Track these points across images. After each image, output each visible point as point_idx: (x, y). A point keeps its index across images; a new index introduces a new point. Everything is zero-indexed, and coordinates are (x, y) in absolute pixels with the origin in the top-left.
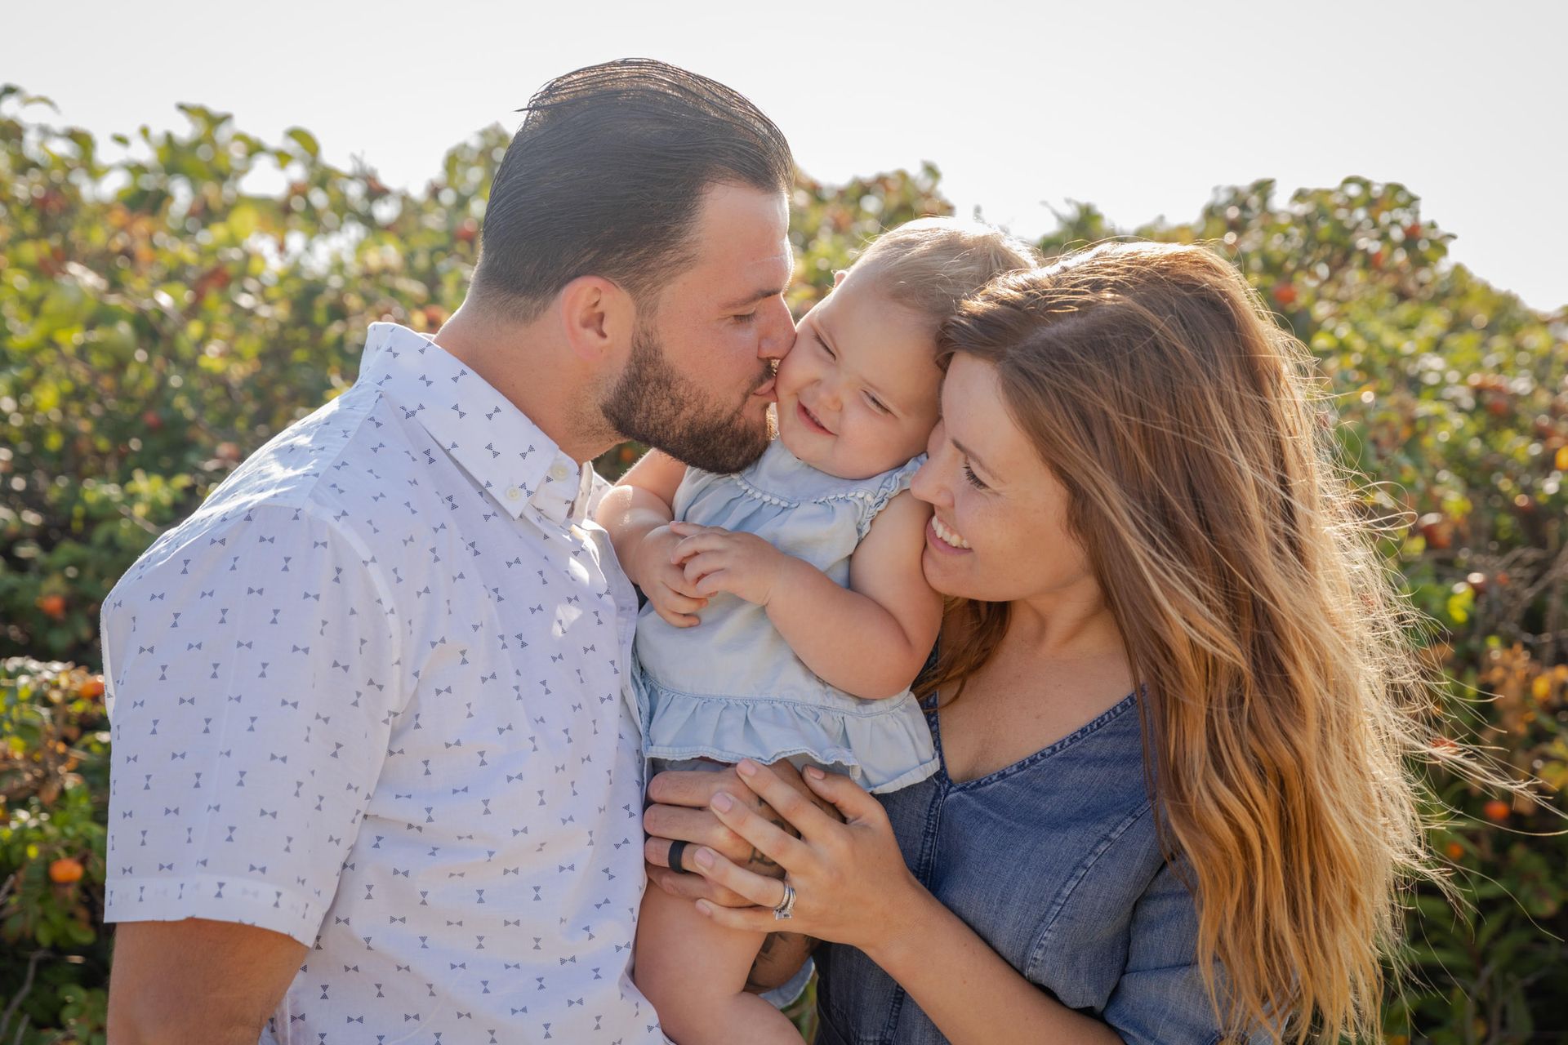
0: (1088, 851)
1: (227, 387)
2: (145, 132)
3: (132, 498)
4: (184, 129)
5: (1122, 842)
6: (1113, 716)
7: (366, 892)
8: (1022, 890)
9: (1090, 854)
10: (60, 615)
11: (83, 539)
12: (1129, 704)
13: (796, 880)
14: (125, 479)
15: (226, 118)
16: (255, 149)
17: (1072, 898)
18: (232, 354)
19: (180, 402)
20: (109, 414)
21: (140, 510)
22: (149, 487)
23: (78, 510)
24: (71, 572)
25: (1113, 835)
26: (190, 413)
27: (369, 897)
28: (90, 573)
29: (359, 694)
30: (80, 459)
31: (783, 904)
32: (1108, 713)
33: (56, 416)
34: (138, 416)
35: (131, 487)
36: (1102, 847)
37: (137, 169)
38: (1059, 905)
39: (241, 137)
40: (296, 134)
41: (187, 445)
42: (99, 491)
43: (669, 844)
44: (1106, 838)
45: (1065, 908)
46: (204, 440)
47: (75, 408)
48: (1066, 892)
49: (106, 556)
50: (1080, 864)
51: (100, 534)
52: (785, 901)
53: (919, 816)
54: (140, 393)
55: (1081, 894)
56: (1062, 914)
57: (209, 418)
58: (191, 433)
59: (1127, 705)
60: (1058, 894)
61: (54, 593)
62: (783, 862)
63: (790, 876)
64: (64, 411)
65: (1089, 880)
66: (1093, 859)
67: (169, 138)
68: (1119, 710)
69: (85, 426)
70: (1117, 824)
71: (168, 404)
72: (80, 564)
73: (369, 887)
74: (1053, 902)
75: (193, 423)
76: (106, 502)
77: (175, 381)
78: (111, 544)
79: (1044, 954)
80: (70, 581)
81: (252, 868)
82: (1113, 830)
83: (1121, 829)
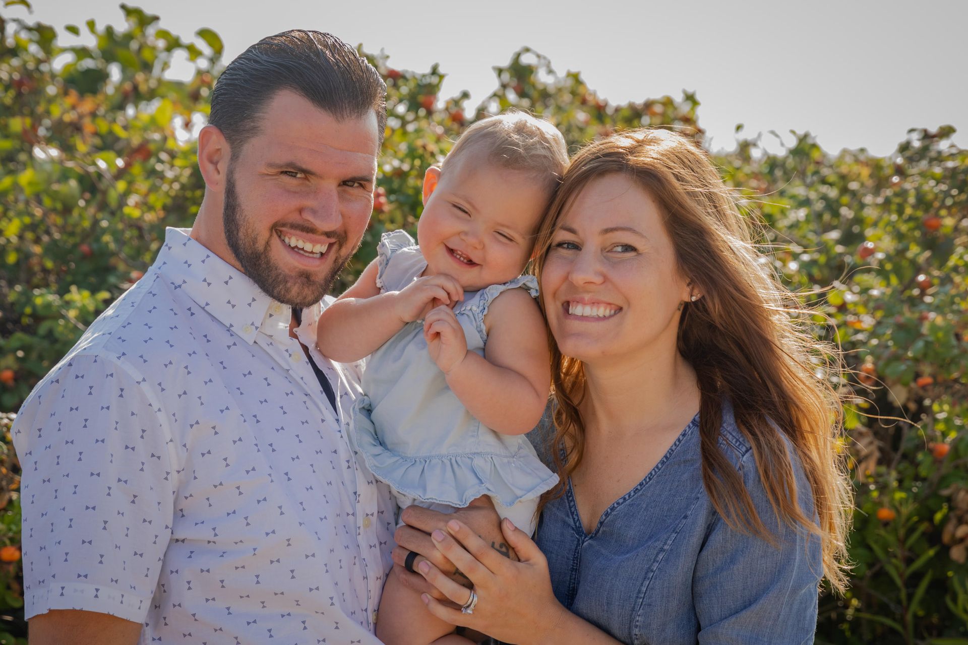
0: (652, 561)
1: (140, 229)
2: (91, 25)
3: (68, 304)
4: (122, 25)
5: (671, 550)
6: (657, 470)
7: (187, 586)
8: (617, 594)
9: (654, 562)
10: (11, 383)
11: (30, 330)
12: (665, 460)
13: (479, 591)
14: (63, 291)
15: (156, 19)
16: (174, 44)
17: (648, 592)
18: (146, 206)
19: (107, 238)
20: (54, 242)
21: (72, 314)
22: (79, 297)
23: (28, 310)
24: (20, 354)
25: (666, 547)
26: (112, 246)
27: (190, 588)
28: (34, 355)
29: (143, 464)
30: (31, 273)
31: (469, 603)
32: (654, 469)
33: (14, 240)
34: (75, 246)
35: (67, 297)
36: (660, 557)
37: (82, 52)
38: (641, 598)
39: (164, 34)
40: (206, 34)
41: (110, 269)
42: (43, 298)
43: (407, 553)
44: (662, 550)
45: (645, 599)
46: (122, 267)
47: (29, 235)
48: (644, 589)
49: (45, 344)
50: (649, 570)
51: (43, 328)
52: (470, 602)
53: (568, 559)
54: (78, 230)
55: (652, 589)
56: (644, 603)
57: (126, 252)
58: (113, 261)
59: (664, 461)
60: (639, 592)
61: (8, 368)
62: (472, 578)
63: (476, 587)
64: (21, 237)
65: (656, 579)
66: (656, 565)
67: (109, 31)
68: (660, 466)
69: (37, 249)
70: (667, 540)
71: (98, 240)
72: (26, 348)
73: (189, 582)
74: (637, 597)
75: (113, 254)
76: (48, 306)
77: (104, 224)
78: (50, 336)
79: (640, 631)
80: (18, 359)
81: (79, 576)
82: (665, 544)
83: (670, 542)
